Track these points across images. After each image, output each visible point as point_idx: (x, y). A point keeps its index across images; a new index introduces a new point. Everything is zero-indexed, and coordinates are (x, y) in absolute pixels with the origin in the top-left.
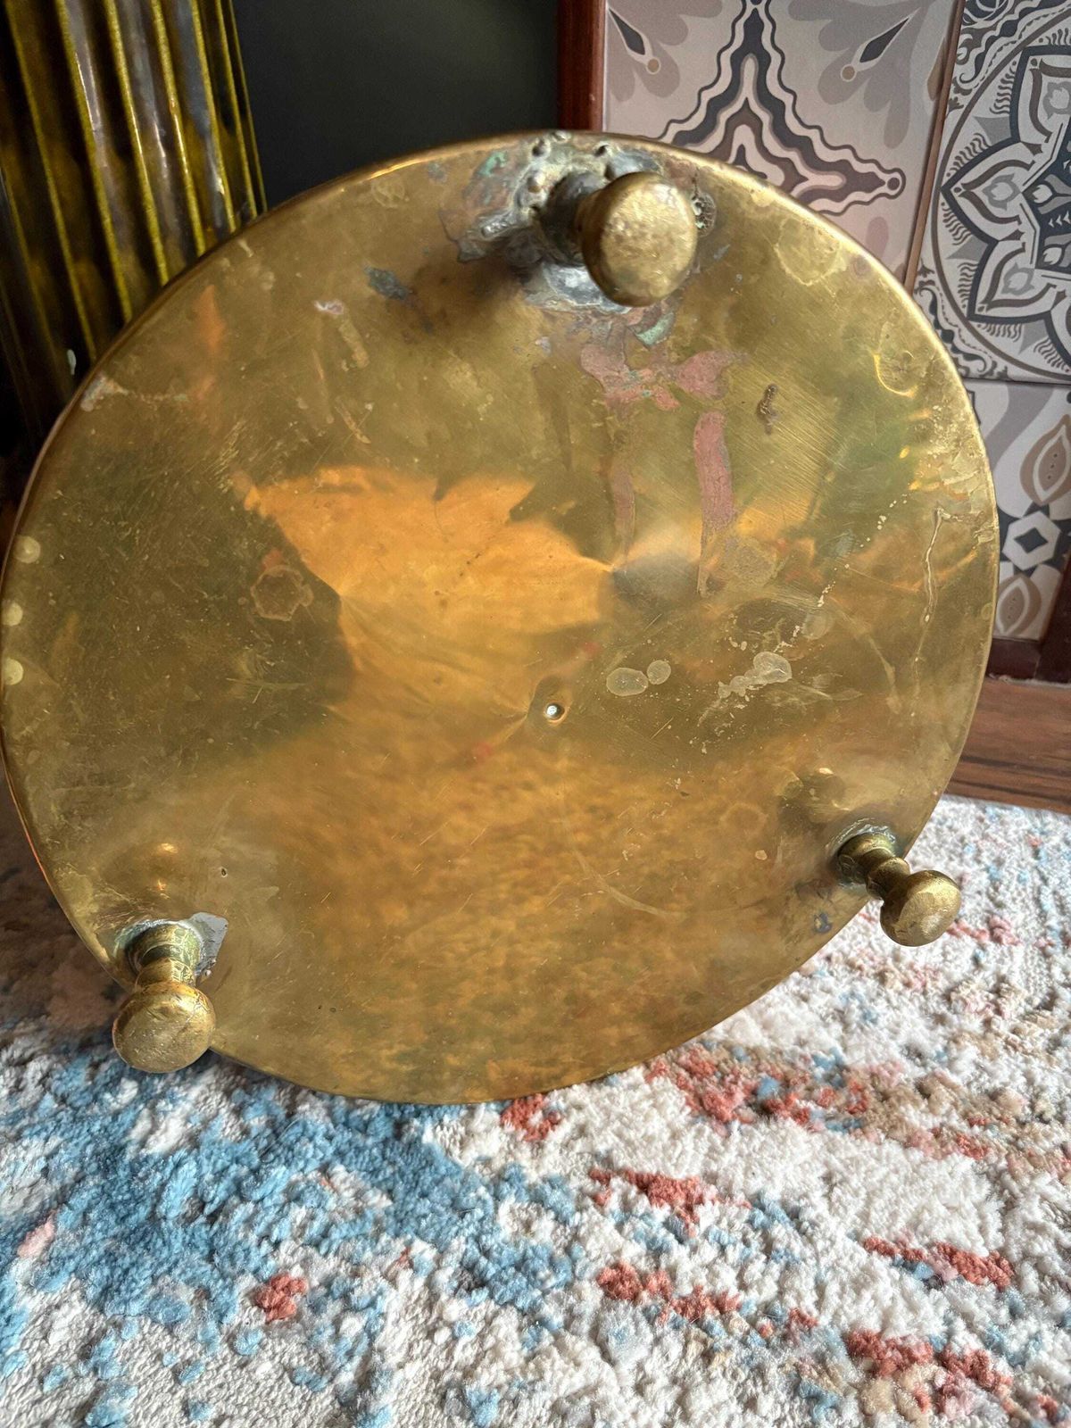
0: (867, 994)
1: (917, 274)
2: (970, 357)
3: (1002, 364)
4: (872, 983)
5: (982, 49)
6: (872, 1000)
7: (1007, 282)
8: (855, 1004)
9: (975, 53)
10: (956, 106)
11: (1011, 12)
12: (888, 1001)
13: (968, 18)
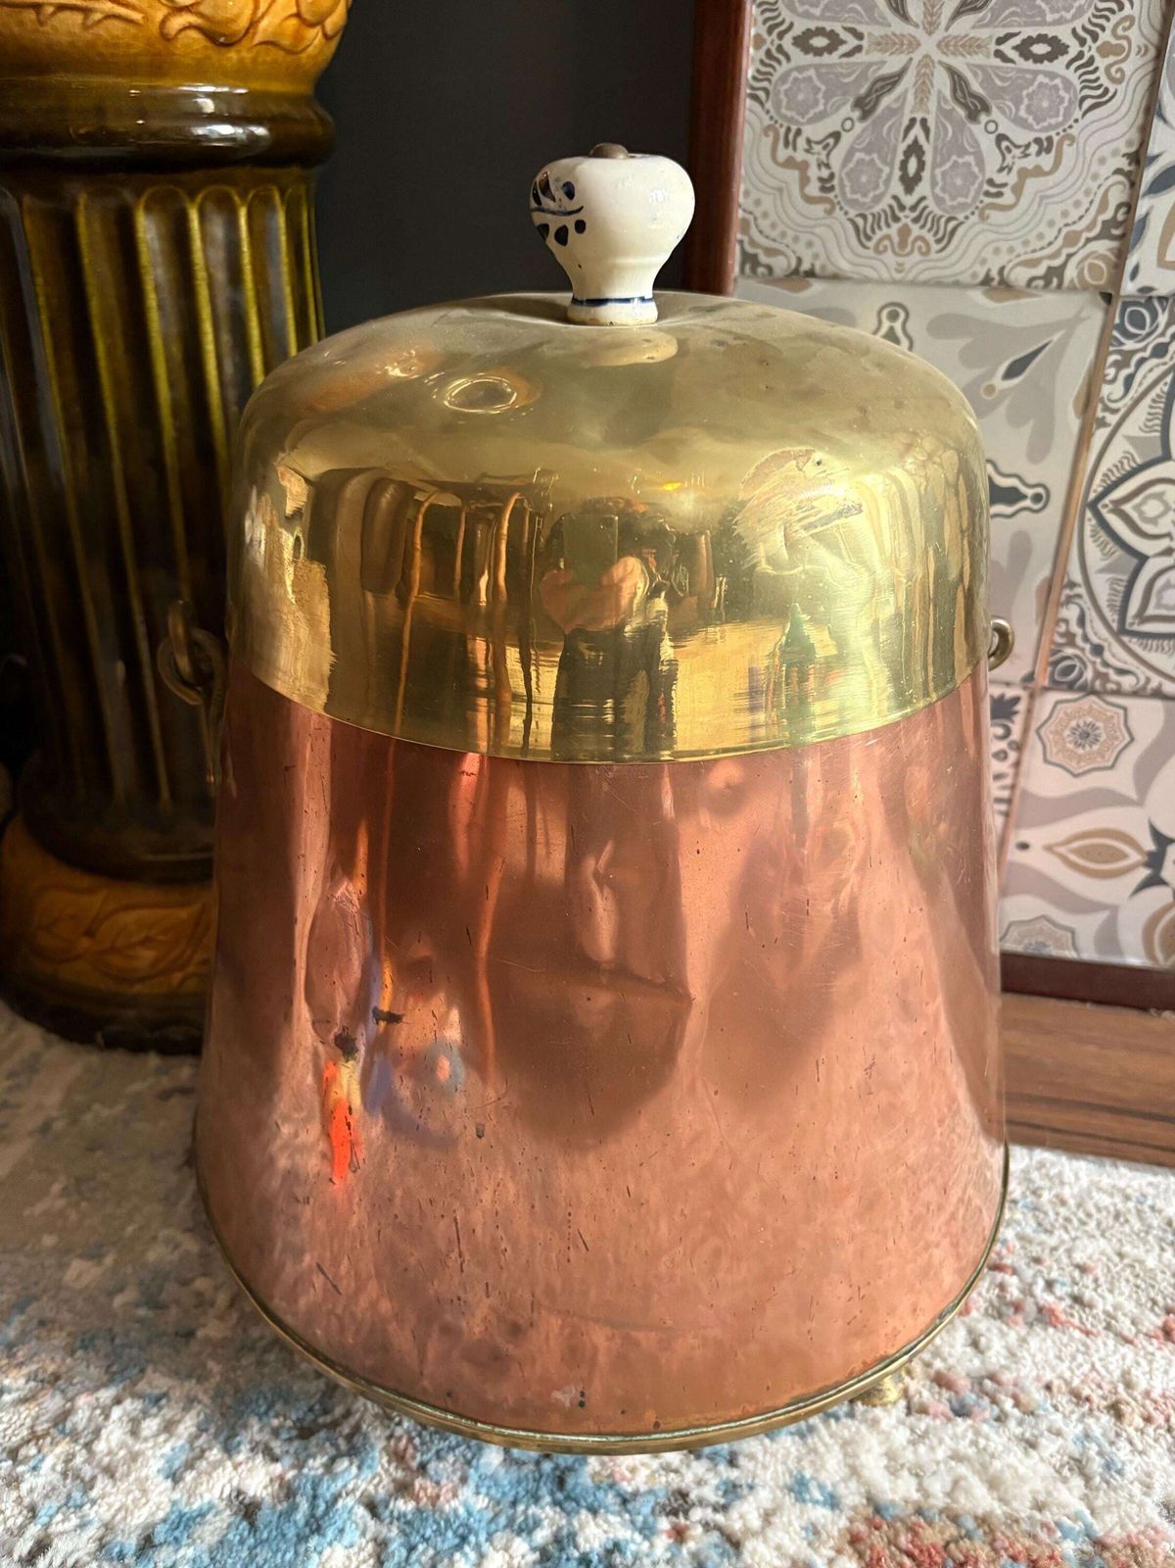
0: (1104, 1434)
1: (1063, 587)
2: (1122, 672)
3: (1156, 680)
4: (1106, 1419)
5: (1130, 370)
6: (1112, 1443)
7: (1160, 598)
8: (1093, 1449)
9: (1125, 372)
10: (1102, 423)
11: (1163, 334)
12: (1131, 1443)
13: (1116, 339)
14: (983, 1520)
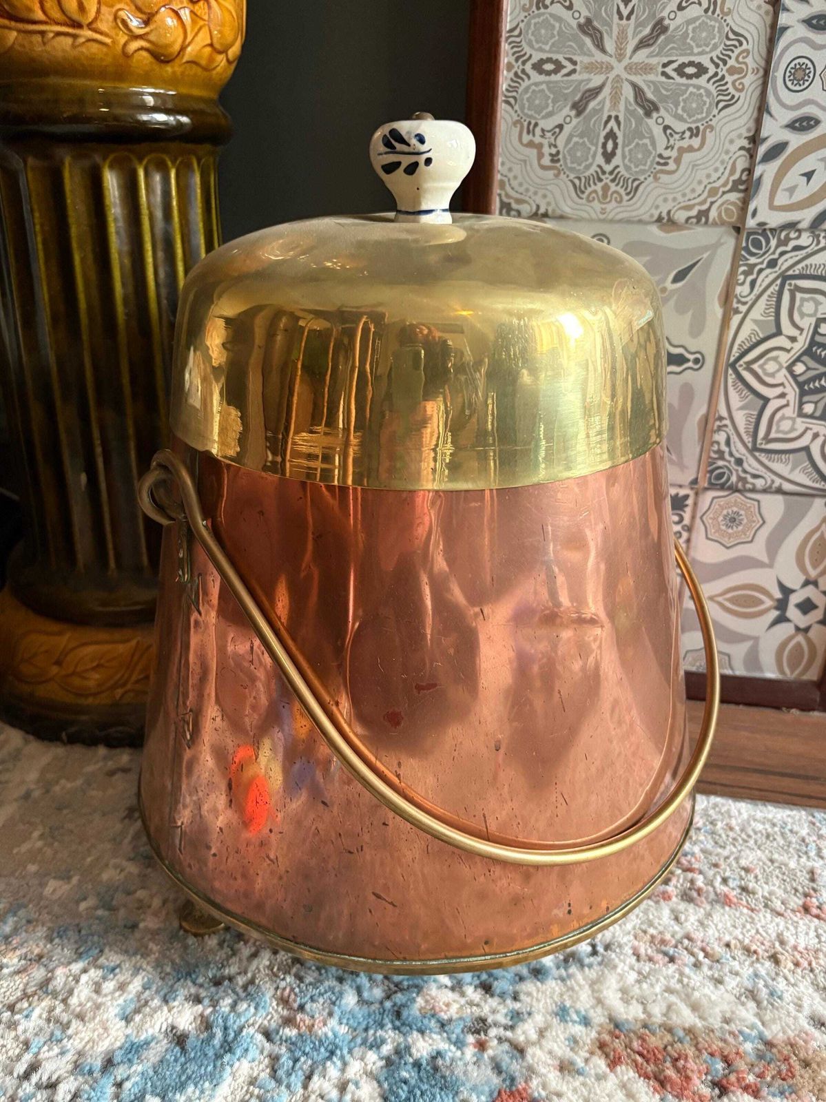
0: (768, 974)
1: (715, 420)
2: (755, 476)
3: (778, 482)
4: (768, 964)
5: (754, 276)
6: (773, 980)
7: (778, 426)
8: (761, 984)
9: (750, 278)
10: (737, 311)
11: (774, 253)
12: (786, 979)
13: (743, 256)
14: (690, 1031)
